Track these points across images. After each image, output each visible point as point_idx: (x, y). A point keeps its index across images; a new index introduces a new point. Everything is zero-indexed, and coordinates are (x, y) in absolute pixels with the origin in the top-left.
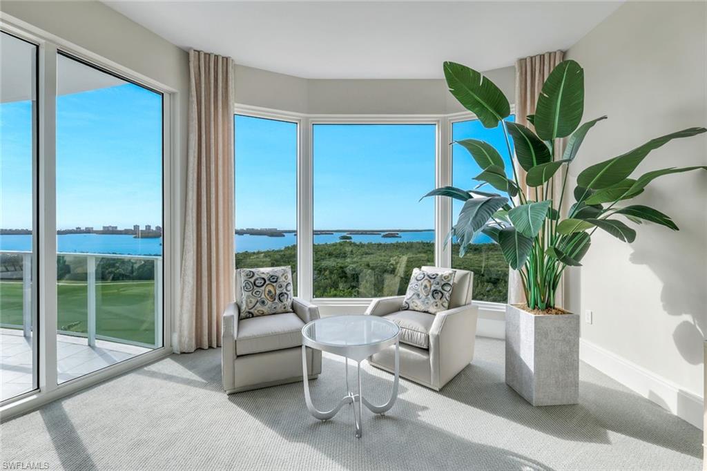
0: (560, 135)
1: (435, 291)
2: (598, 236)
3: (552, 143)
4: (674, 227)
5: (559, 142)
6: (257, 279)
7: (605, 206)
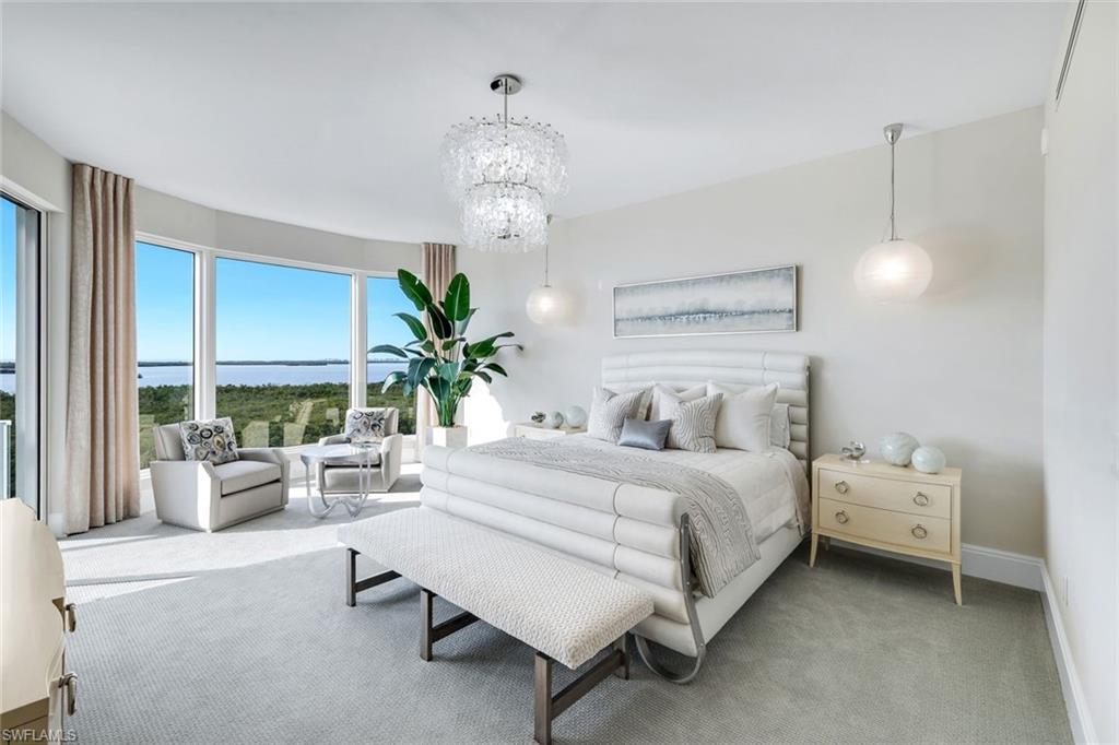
0: (459, 319)
1: (374, 425)
2: (477, 381)
3: (453, 323)
4: (505, 375)
5: (457, 323)
6: (202, 431)
7: (479, 360)
